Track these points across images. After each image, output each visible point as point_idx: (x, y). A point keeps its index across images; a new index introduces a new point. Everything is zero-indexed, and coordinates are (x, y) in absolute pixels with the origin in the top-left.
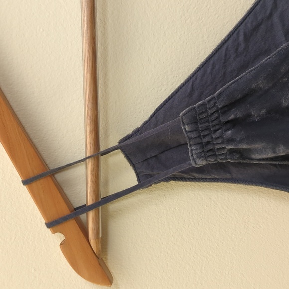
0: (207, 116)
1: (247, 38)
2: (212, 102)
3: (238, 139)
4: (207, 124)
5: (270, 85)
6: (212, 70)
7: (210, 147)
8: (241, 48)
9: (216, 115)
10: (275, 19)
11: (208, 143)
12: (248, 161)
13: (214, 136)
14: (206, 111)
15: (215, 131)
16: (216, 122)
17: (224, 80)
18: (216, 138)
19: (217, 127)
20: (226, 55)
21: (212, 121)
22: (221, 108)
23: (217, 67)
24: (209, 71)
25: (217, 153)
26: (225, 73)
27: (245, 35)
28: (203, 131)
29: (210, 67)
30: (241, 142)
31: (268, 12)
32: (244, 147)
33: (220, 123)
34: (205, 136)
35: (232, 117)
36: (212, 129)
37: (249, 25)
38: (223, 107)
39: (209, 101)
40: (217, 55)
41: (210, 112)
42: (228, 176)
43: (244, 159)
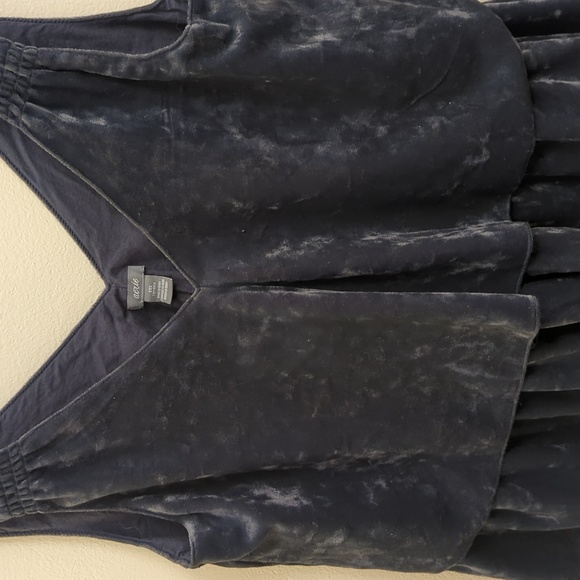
0: (11, 466)
1: (63, 371)
2: (15, 450)
3: (46, 490)
4: (10, 475)
5: (82, 428)
6: (23, 407)
7: (14, 500)
8: (57, 382)
9: (19, 464)
10: (95, 349)
11: (12, 496)
12: (63, 511)
13: (19, 487)
14: (9, 460)
15: (19, 482)
16: (20, 472)
17: (38, 418)
18: (21, 490)
19: (22, 477)
20: (39, 390)
21: (16, 471)
22: (26, 456)
23: (29, 404)
24: (19, 409)
25: (24, 506)
26: (38, 410)
27: (60, 368)
28: (5, 482)
29: (21, 404)
30: (48, 493)
31: (86, 342)
32: (53, 497)
33: (26, 473)
34: (7, 488)
35: (38, 465)
36: (17, 480)
37: (65, 357)
38: (28, 455)
39: (12, 449)
40: (28, 390)
41: (13, 461)
42: (47, 527)
43: (57, 508)
